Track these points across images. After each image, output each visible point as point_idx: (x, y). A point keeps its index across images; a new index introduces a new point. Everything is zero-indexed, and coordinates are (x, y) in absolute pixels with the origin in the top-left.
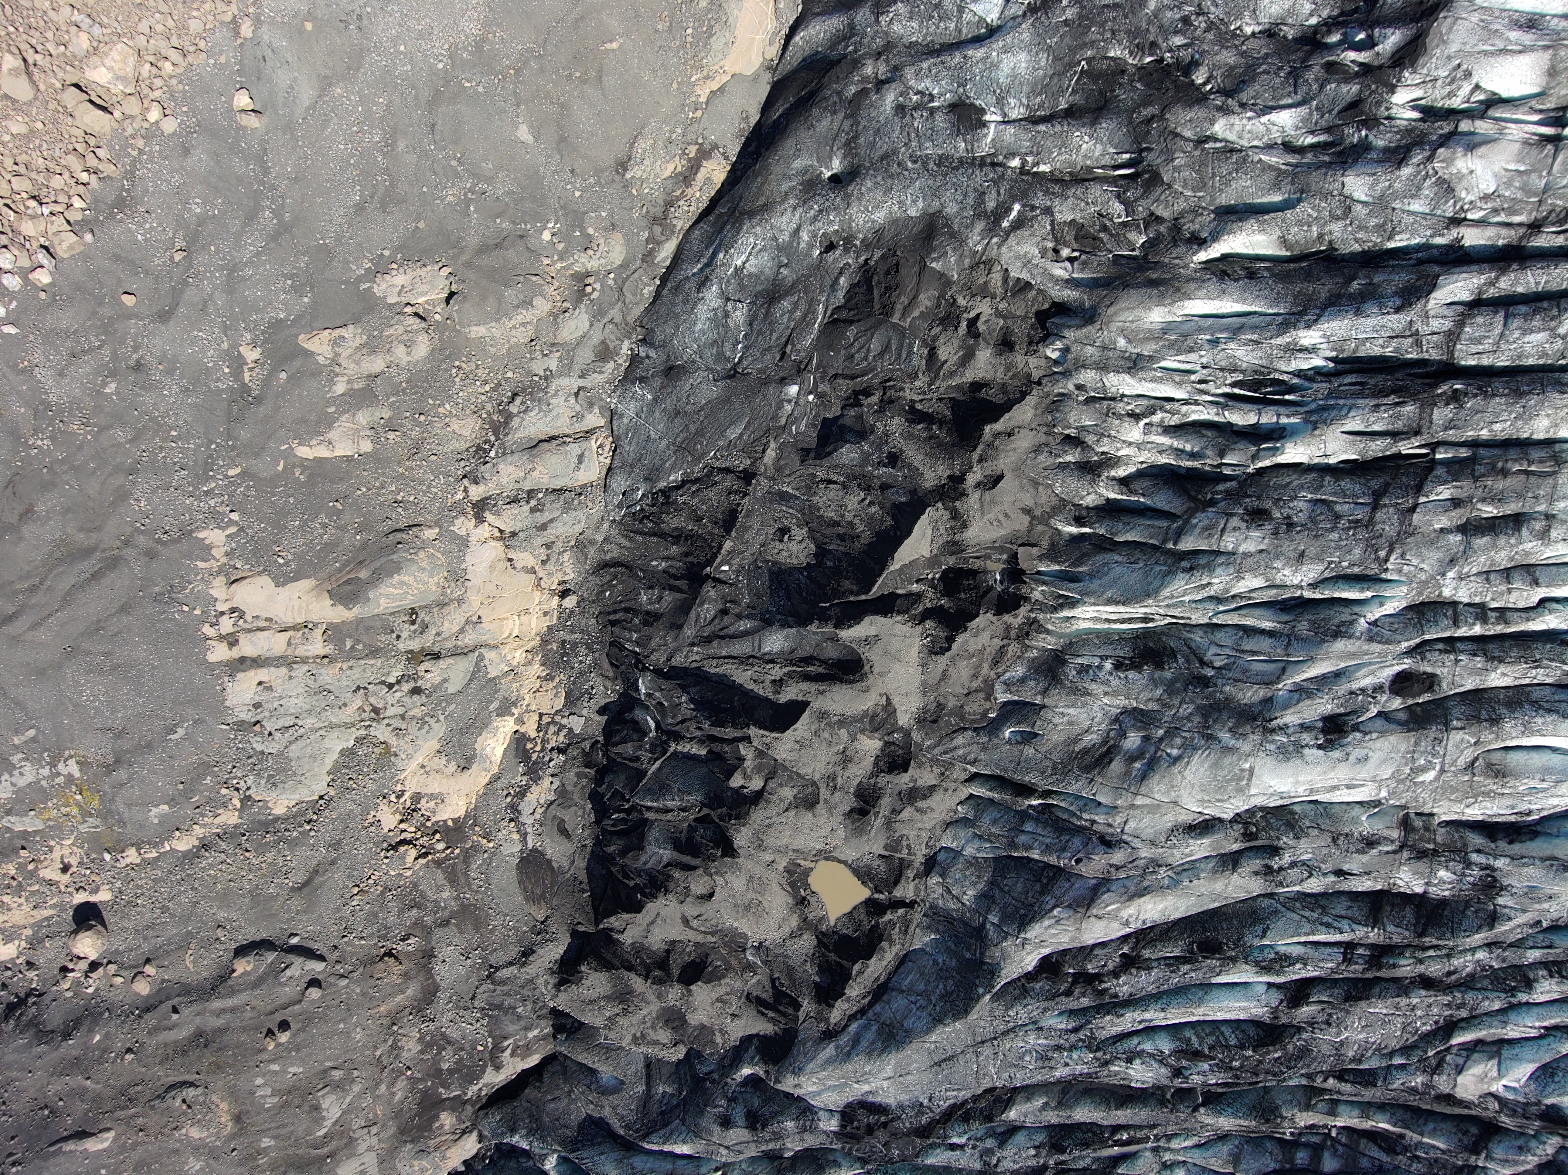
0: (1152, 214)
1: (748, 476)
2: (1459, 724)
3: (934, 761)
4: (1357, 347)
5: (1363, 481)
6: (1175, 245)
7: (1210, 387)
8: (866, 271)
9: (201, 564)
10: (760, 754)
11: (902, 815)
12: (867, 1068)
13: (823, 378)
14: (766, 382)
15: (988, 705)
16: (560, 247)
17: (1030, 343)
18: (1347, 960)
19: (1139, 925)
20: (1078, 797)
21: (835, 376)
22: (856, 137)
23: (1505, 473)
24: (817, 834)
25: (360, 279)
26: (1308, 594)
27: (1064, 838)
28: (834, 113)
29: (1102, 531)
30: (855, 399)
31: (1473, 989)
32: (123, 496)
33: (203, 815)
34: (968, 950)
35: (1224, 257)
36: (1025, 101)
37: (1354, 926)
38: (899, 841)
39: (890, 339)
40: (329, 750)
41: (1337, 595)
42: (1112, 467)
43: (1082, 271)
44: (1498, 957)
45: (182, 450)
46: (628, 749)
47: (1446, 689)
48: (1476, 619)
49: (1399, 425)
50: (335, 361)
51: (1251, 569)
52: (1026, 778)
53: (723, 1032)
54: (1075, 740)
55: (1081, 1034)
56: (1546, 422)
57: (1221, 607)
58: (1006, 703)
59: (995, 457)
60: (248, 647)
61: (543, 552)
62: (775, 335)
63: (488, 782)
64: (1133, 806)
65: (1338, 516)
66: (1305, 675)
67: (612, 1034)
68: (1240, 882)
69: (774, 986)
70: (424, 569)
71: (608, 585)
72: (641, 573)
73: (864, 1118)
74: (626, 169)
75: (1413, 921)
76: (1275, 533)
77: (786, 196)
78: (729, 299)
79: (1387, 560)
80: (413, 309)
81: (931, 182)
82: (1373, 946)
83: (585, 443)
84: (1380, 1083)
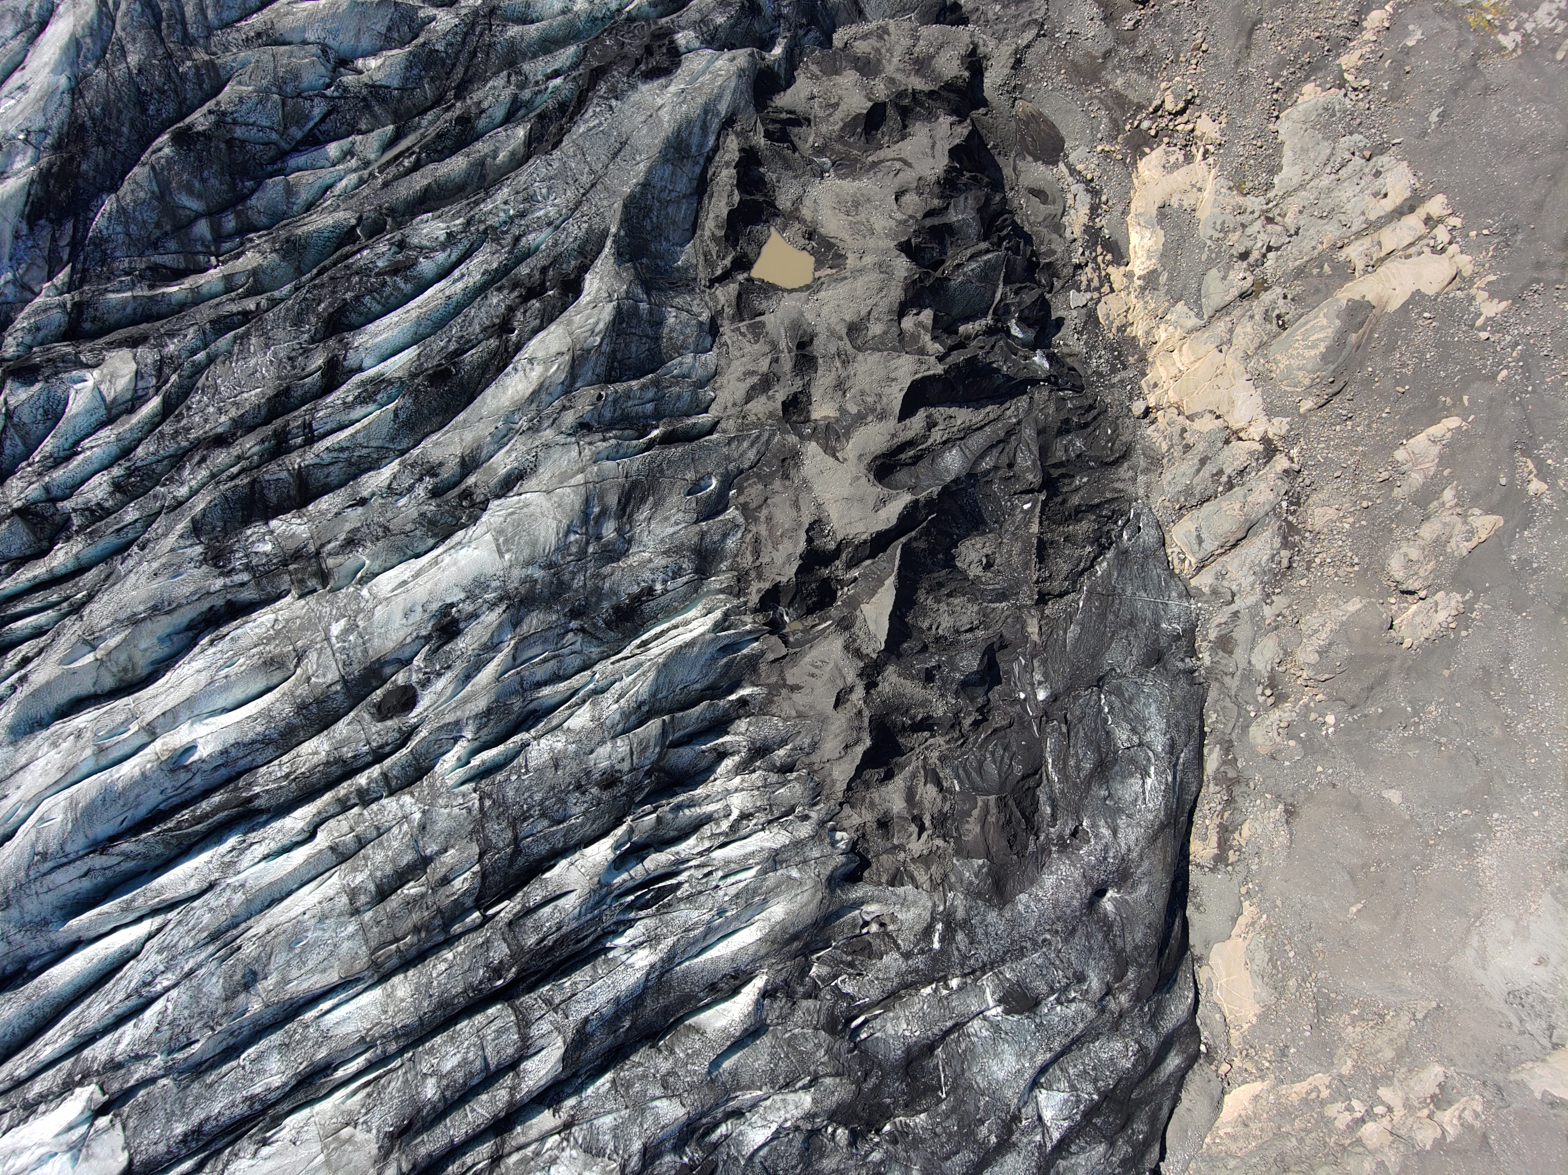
0: (816, 998)
1: (1043, 599)
2: (334, 688)
3: (760, 424)
4: (595, 971)
5: (531, 859)
6: (785, 981)
7: (699, 874)
8: (1033, 829)
9: (1491, 278)
10: (922, 351)
11: (768, 361)
12: (685, 107)
13: (1021, 718)
14: (1069, 689)
15: (742, 500)
16: (1313, 716)
17: (864, 835)
18: (307, 426)
19: (516, 364)
20: (627, 454)
21: (1010, 725)
22: (1106, 937)
23: (416, 930)
24: (831, 305)
25: (1476, 598)
26: (524, 736)
27: (619, 412)
28: (1136, 948)
29: (722, 703)
30: (984, 714)
31: (171, 455)
33: (1372, 52)
34: (647, 266)
35: (739, 991)
36: (974, 1038)
37: (318, 461)
38: (756, 335)
39: (983, 780)
40: (1294, 164)
41: (501, 748)
42: (740, 763)
43: (854, 919)
44: (164, 497)
45: (1554, 372)
46: (1027, 298)
47: (362, 712)
48: (368, 790)
49: (529, 922)
50: (1464, 517)
51: (592, 731)
52: (680, 449)
53: (814, 77)
54: (656, 505)
55: (509, 238)
56: (401, 993)
57: (591, 686)
58: (726, 508)
59: (850, 720)
60: (1413, 223)
61: (1190, 438)
62: (1082, 734)
63: (1132, 205)
64: (582, 470)
65: (543, 815)
66: (496, 662)
67: (906, 25)
68: (451, 450)
69: (791, 142)
70: (1299, 369)
71: (1111, 439)
72: (1092, 464)
73: (659, 59)
74: (1286, 811)
75: (266, 491)
76: (588, 773)
77: (1140, 857)
78: (1140, 745)
79: (480, 799)
80: (1417, 596)
81: (1022, 930)
82: (291, 450)
83: (1201, 555)
84: (207, 326)
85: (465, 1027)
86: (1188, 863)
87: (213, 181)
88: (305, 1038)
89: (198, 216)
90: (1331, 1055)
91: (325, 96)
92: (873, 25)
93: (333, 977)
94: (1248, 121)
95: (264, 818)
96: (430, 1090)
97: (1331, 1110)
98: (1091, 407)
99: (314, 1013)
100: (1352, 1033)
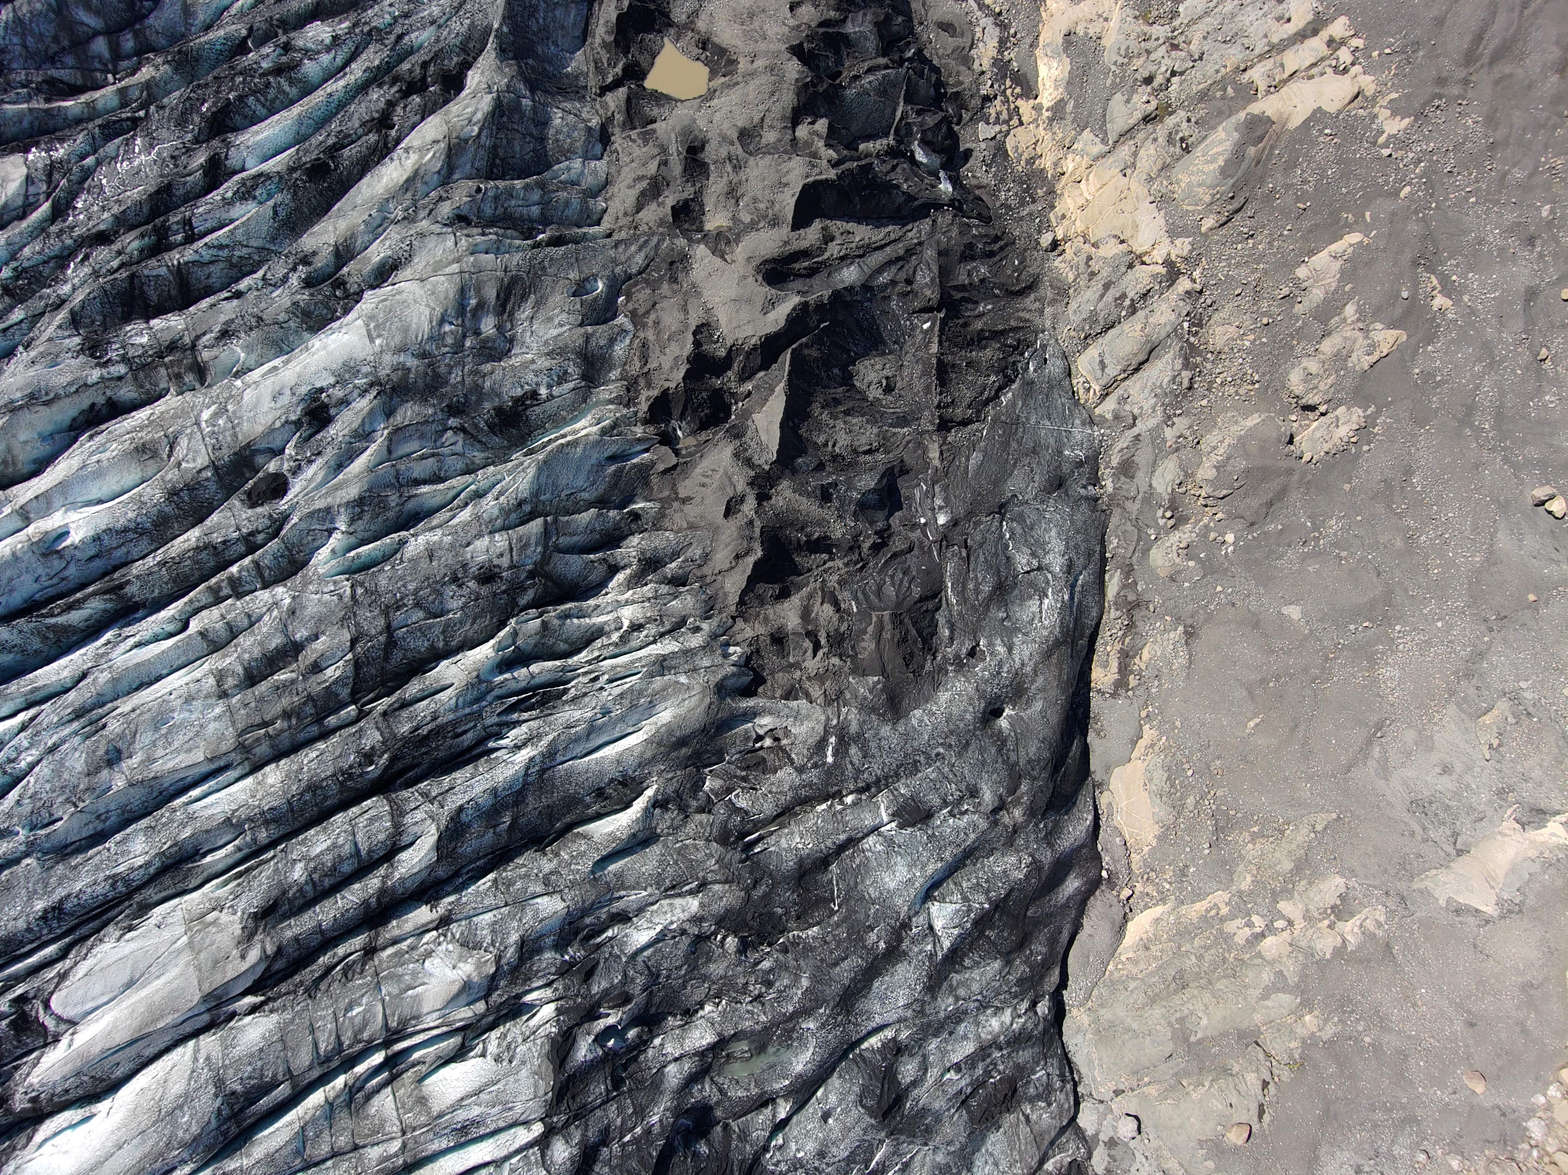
0: (710, 812)
1: (944, 425)
2: (205, 474)
3: (650, 231)
4: (476, 770)
5: (409, 655)
6: (676, 791)
7: (586, 679)
8: (930, 649)
9: (1394, 96)
10: (814, 156)
11: (656, 164)
13: (921, 543)
14: (970, 514)
15: (630, 306)
16: (1212, 535)
17: (758, 651)
18: (187, 223)
19: (395, 155)
20: (508, 250)
22: (999, 750)
23: (286, 715)
24: (723, 110)
25: (1378, 413)
26: (403, 533)
27: (500, 211)
28: (1029, 761)
29: (613, 513)
30: (884, 538)
31: (56, 257)
32: (1490, 121)
34: (532, 67)
35: (628, 805)
36: (869, 854)
37: (196, 257)
38: (646, 142)
39: (880, 600)
41: (377, 544)
42: (632, 576)
43: (746, 731)
44: (49, 297)
45: (1459, 188)
46: (930, 120)
47: (235, 502)
48: (240, 578)
49: (405, 713)
50: (1366, 331)
51: (468, 524)
52: (562, 251)
54: (538, 305)
55: (392, 38)
56: (270, 780)
57: (473, 487)
58: (615, 316)
59: (741, 529)
60: (1316, 46)
61: (1095, 266)
62: (982, 558)
63: (1041, 38)
64: (458, 260)
65: (418, 605)
66: (369, 452)
68: (325, 238)
70: (1199, 185)
71: (1020, 270)
72: (997, 291)
74: (1186, 632)
75: (145, 288)
76: (464, 566)
77: (1035, 672)
78: (1039, 568)
79: (352, 586)
80: (1317, 413)
81: (916, 744)
82: (170, 247)
83: (1103, 382)
84: (97, 130)
85: (339, 818)
86: (1089, 689)
88: (171, 821)
89: (96, 33)
90: (1231, 873)
93: (199, 756)
95: (141, 611)
96: (298, 873)
97: (1230, 926)
98: (997, 239)
99: (184, 799)
100: (1252, 851)
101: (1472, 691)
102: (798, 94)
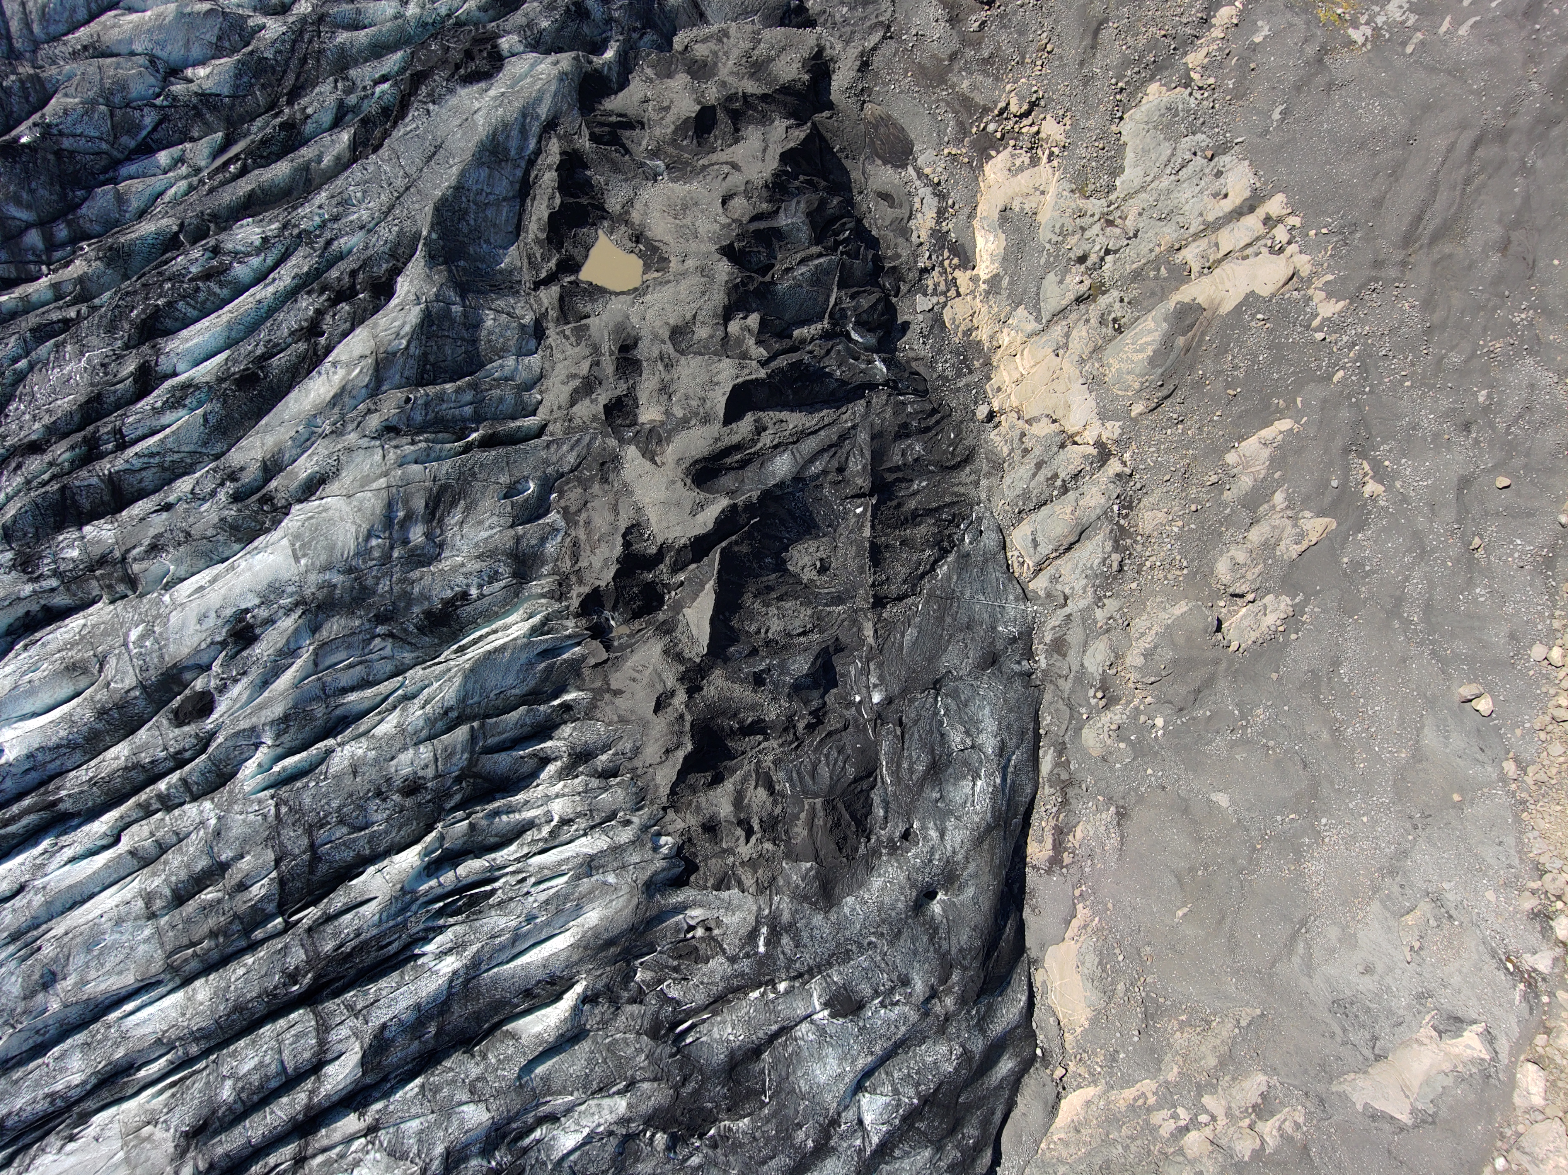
0: (641, 1002)
1: (879, 602)
2: (133, 694)
3: (584, 428)
4: (402, 978)
5: (335, 865)
6: (607, 986)
7: (513, 880)
8: (864, 830)
9: (1329, 277)
10: (745, 356)
11: (588, 364)
12: (500, 111)
13: (856, 720)
14: (904, 692)
15: (563, 503)
16: (1142, 719)
17: (690, 840)
18: (118, 432)
19: (322, 368)
20: (438, 459)
21: (845, 728)
22: (931, 938)
23: (213, 934)
24: (655, 307)
25: (1306, 602)
26: (330, 742)
27: (431, 416)
28: (961, 949)
29: (542, 708)
30: (819, 716)
32: (1428, 305)
33: (1219, 49)
34: (464, 269)
35: (558, 997)
36: (801, 1043)
37: (128, 466)
38: (579, 338)
39: (814, 783)
40: (1135, 165)
41: (304, 753)
42: (562, 768)
43: (677, 923)
45: (1394, 372)
46: (865, 301)
47: (162, 719)
48: (168, 795)
49: (329, 929)
50: (1295, 519)
51: (393, 737)
52: (493, 453)
53: (649, 80)
54: (468, 510)
55: (321, 242)
56: (200, 997)
57: (402, 691)
58: (547, 512)
59: (671, 724)
60: (1252, 224)
61: (1028, 443)
62: (916, 736)
63: (979, 209)
64: (386, 474)
65: (341, 822)
66: (294, 668)
67: (749, 28)
68: (253, 453)
69: (623, 146)
70: (1128, 373)
71: (954, 443)
72: (932, 468)
73: (480, 63)
74: (1118, 813)
75: (77, 497)
76: (389, 780)
77: (967, 859)
78: (973, 747)
79: (277, 805)
80: (1246, 599)
81: (848, 933)
82: (102, 456)
83: (1037, 558)
84: (28, 334)
85: (267, 1030)
86: (1025, 864)
87: (41, 192)
88: (106, 1038)
89: (29, 226)
90: (1159, 1061)
91: (155, 106)
92: (714, 28)
93: (129, 979)
94: (1091, 123)
95: (76, 822)
96: (226, 1092)
97: (1157, 1118)
98: (934, 411)
99: (117, 1014)
100: (1179, 1039)
101: (1396, 889)
102: (729, 295)
